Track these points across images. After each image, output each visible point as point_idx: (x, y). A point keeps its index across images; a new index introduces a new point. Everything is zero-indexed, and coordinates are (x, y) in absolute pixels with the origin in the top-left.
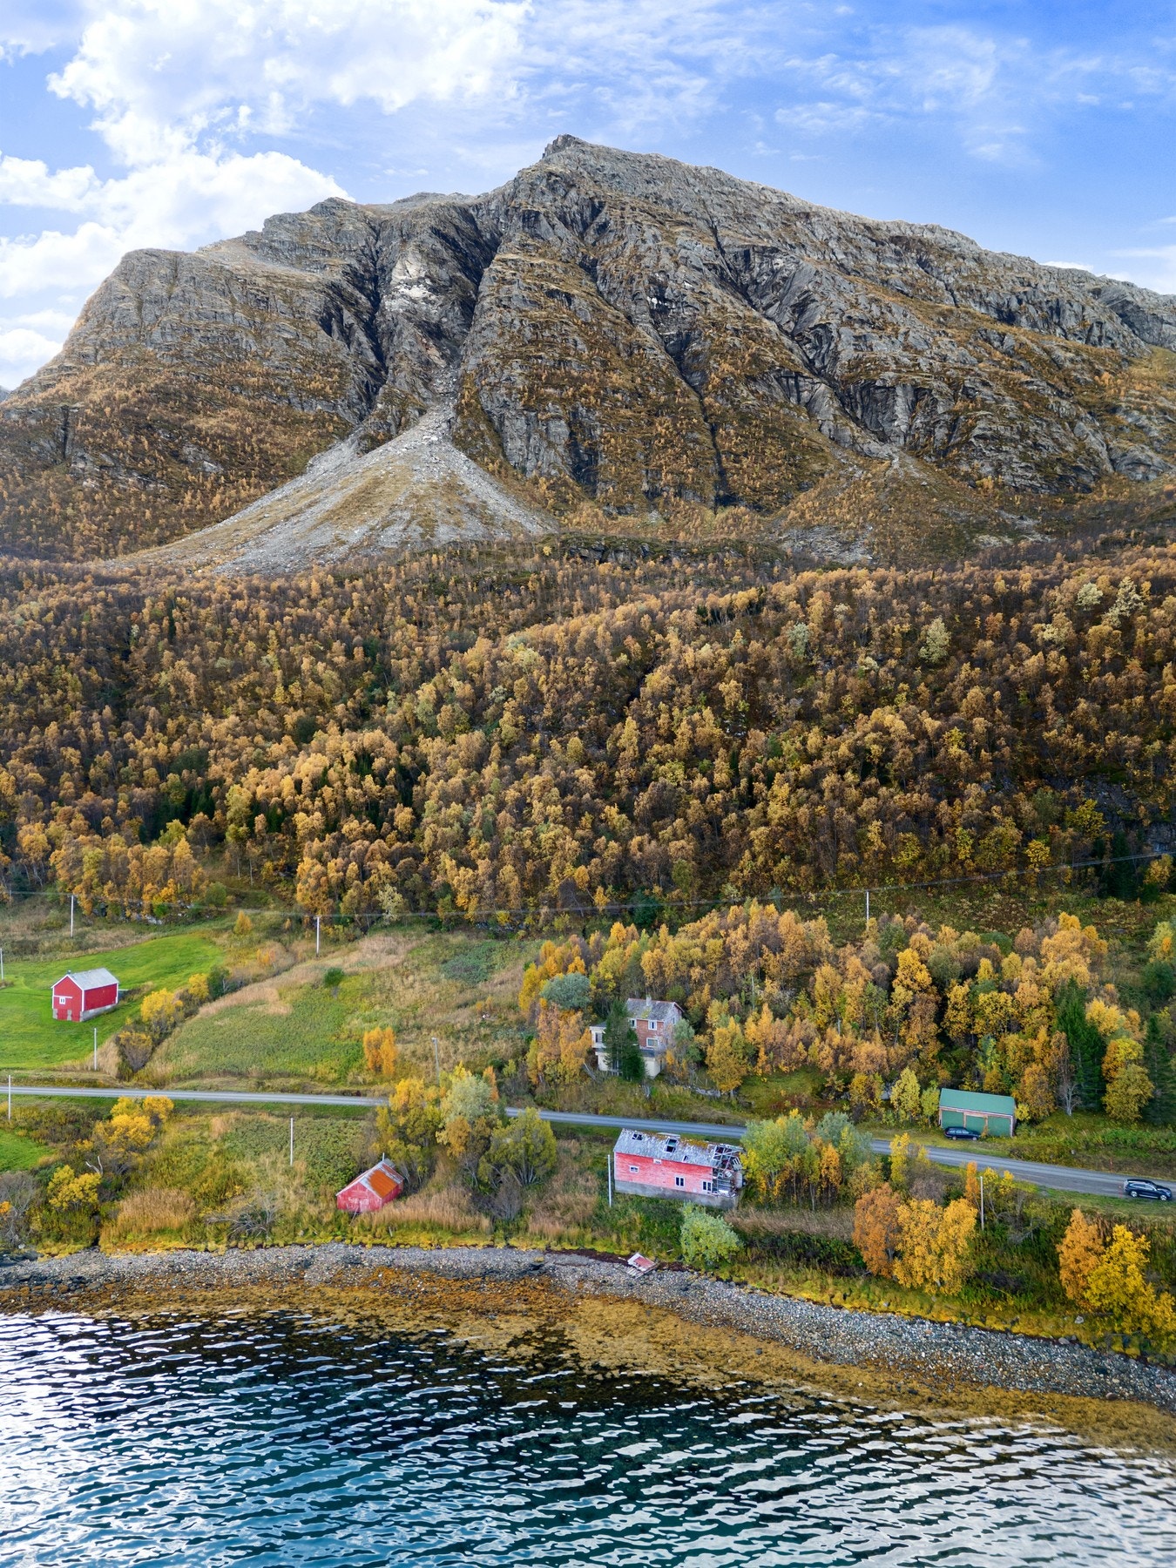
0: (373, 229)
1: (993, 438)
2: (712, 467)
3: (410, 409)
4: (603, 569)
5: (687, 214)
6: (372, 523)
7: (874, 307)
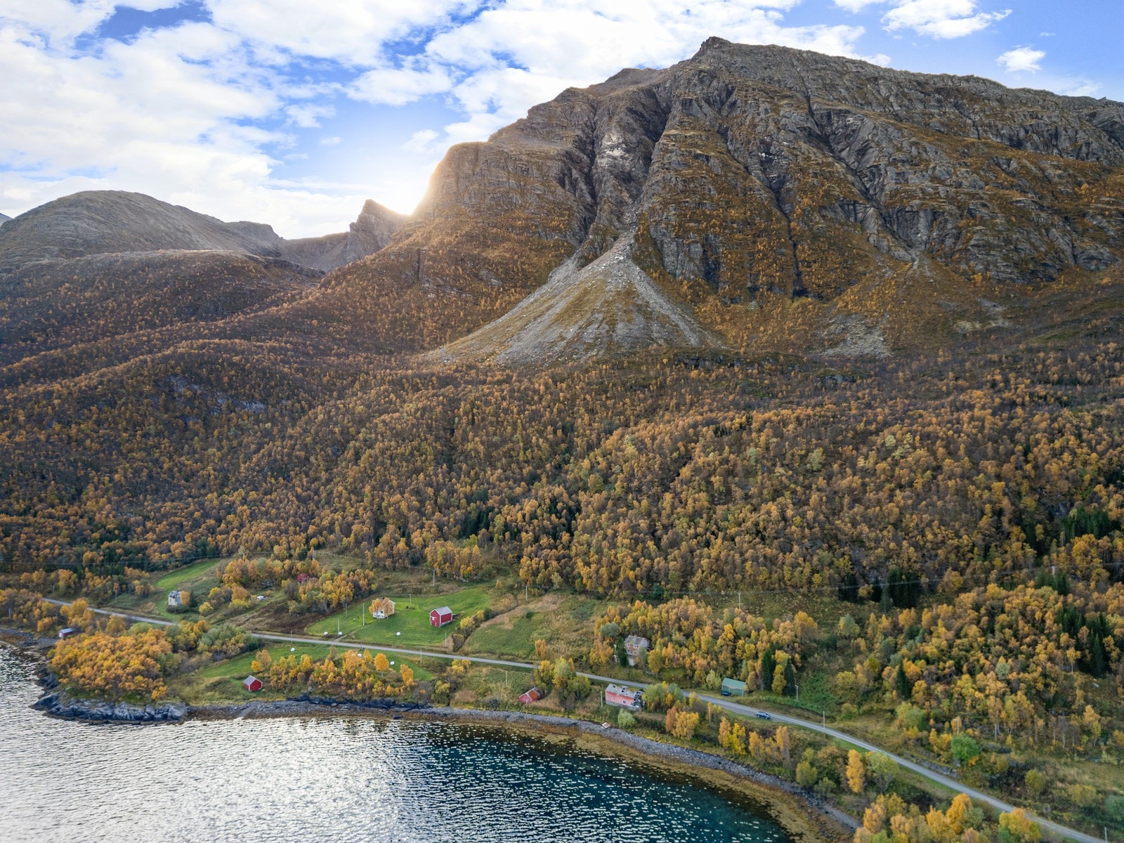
0: (593, 107)
1: (984, 246)
2: (793, 271)
3: (608, 238)
4: (694, 374)
5: (790, 88)
6: (580, 323)
7: (914, 149)
